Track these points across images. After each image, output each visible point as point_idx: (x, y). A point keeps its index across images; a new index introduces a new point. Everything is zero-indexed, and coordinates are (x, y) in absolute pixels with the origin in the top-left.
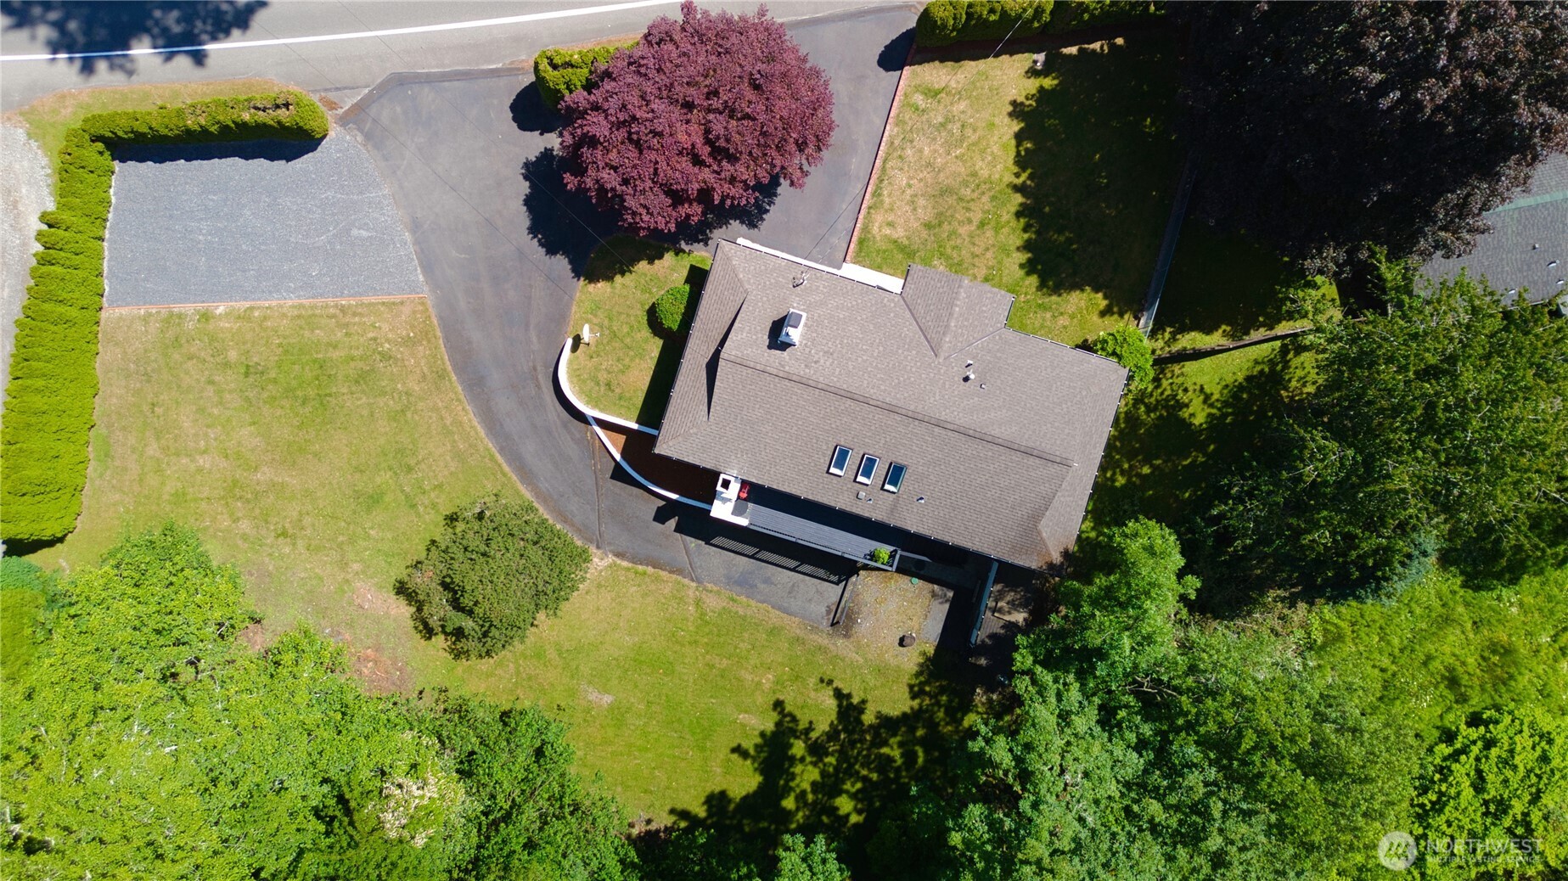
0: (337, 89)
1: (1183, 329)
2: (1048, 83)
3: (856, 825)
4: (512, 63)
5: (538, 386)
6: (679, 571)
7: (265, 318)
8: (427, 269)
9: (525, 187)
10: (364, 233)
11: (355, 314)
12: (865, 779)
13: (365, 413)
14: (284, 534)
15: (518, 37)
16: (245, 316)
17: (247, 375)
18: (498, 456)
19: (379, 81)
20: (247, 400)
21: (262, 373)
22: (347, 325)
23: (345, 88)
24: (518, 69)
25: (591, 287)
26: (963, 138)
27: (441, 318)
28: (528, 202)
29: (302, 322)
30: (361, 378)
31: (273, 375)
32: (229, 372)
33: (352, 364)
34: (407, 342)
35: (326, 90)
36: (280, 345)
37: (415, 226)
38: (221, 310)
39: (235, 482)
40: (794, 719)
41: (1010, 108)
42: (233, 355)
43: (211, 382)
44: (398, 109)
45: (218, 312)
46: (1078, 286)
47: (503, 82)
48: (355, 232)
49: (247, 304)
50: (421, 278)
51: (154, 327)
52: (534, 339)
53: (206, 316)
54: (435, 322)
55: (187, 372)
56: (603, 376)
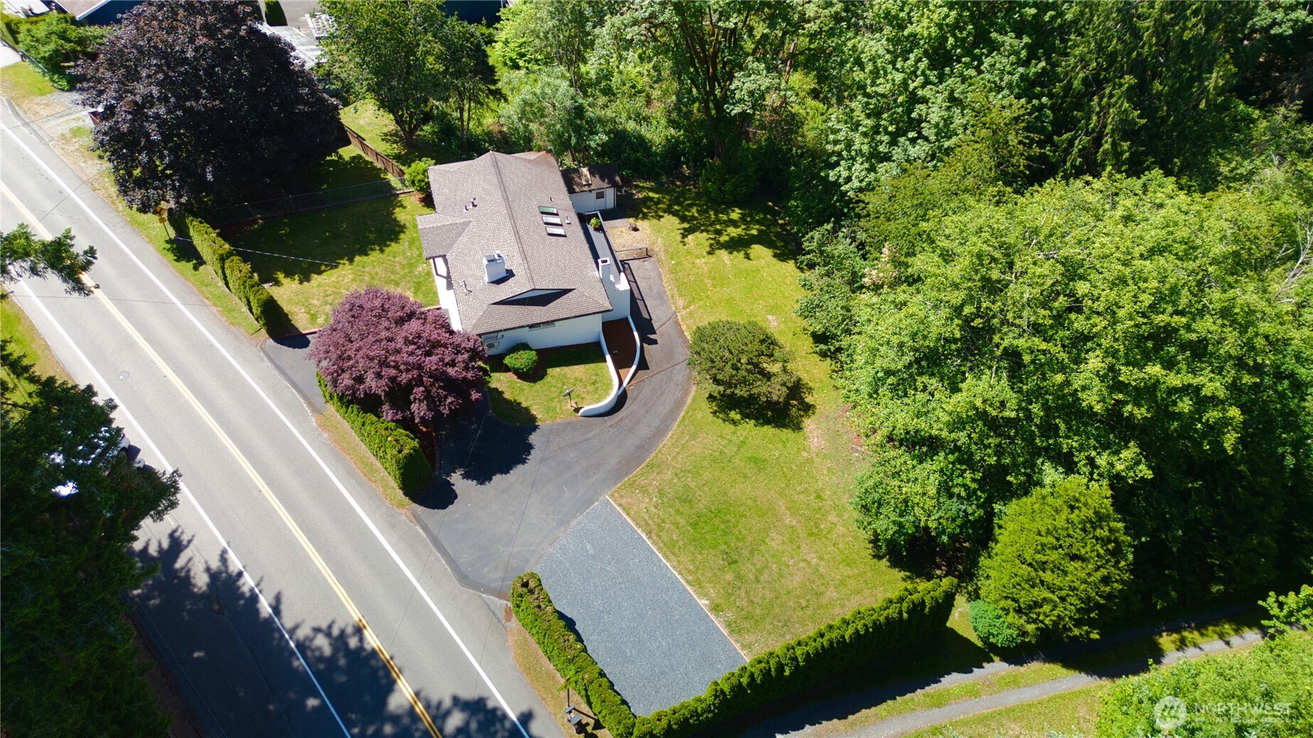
0: (494, 614)
1: (394, 189)
2: (281, 276)
3: (740, 209)
4: (411, 521)
5: (621, 420)
6: (677, 322)
7: (690, 572)
8: (588, 503)
9: (497, 478)
10: (588, 547)
11: (647, 524)
12: (715, 214)
13: (706, 489)
14: (819, 497)
15: (391, 525)
16: (697, 584)
17: (735, 562)
18: (679, 419)
19: (471, 591)
20: (752, 552)
21: (727, 553)
22: (658, 525)
23: (490, 610)
24: (414, 516)
25: (539, 416)
26: (333, 293)
27: (615, 483)
28: (505, 471)
29: (676, 550)
30: (686, 501)
31: (723, 547)
32: (742, 572)
33: (681, 509)
34: (644, 491)
35: (499, 621)
36: (700, 553)
37: (564, 522)
38: (703, 602)
39: (811, 534)
40: (711, 245)
41: (305, 283)
42: (729, 577)
43: (758, 581)
44: (486, 570)
45: (707, 602)
46: (395, 220)
47: (429, 522)
48: (591, 552)
49: (689, 588)
50: (596, 504)
51: (749, 638)
52: (593, 433)
53: (716, 608)
54: (619, 485)
55: (763, 598)
56: (591, 388)
